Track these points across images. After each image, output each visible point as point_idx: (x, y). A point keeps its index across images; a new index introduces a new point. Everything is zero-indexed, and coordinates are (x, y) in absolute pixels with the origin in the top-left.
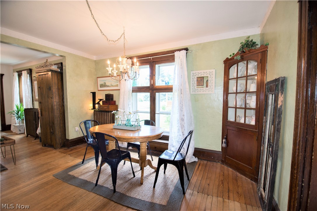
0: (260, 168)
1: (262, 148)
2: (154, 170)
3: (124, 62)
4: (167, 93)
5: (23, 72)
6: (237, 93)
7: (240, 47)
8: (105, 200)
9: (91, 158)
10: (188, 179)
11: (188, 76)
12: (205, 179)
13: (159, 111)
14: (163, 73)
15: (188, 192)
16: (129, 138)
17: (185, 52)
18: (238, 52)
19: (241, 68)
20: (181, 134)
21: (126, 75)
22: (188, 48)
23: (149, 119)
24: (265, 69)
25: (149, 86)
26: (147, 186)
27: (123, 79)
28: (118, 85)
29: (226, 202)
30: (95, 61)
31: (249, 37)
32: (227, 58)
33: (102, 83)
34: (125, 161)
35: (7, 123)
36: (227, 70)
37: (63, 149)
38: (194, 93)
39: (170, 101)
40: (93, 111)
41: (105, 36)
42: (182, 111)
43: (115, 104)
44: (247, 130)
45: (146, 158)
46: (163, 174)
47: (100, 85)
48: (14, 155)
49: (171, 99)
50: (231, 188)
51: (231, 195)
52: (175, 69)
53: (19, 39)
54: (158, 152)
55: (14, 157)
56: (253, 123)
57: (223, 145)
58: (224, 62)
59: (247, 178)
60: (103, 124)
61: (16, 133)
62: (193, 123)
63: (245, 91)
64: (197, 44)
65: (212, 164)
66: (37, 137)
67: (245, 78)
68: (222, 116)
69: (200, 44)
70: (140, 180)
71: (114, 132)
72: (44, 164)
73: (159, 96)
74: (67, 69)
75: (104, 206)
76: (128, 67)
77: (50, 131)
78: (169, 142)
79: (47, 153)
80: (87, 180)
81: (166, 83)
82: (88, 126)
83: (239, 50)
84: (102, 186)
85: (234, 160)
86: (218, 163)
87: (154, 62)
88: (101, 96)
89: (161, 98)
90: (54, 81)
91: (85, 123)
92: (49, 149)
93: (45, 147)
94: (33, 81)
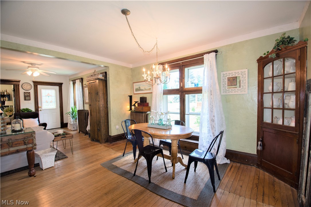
0: (300, 172)
1: (302, 151)
2: (185, 168)
3: (157, 69)
4: (196, 95)
5: (77, 81)
6: (273, 93)
7: (275, 45)
8: (142, 188)
9: (129, 152)
10: (219, 179)
11: (218, 77)
12: (238, 181)
13: (189, 111)
14: (192, 75)
15: (219, 191)
16: (162, 135)
17: (214, 54)
18: (273, 50)
19: (277, 66)
20: (212, 135)
21: (159, 80)
22: (218, 50)
23: (179, 119)
24: (304, 66)
25: (179, 88)
26: (178, 181)
27: (156, 84)
28: (150, 89)
29: (260, 205)
30: (132, 68)
31: (284, 34)
32: (261, 57)
33: (137, 87)
34: (158, 157)
35: (65, 122)
36: (261, 69)
37: (107, 144)
38: (225, 94)
39: (200, 102)
40: (130, 111)
41: (142, 48)
42: (212, 112)
43: (148, 106)
44: (285, 132)
45: (177, 156)
46: (194, 172)
47: (136, 89)
48: (72, 146)
49: (201, 100)
50: (267, 191)
51: (266, 199)
52: (204, 71)
53: (76, 56)
54: (188, 152)
55: (72, 148)
56: (293, 124)
57: (258, 148)
58: (257, 61)
59: (286, 184)
60: (140, 123)
61: (71, 130)
62: (224, 124)
63: (282, 91)
64: (227, 45)
65: (245, 167)
66: (86, 133)
67: (282, 76)
68: (257, 117)
69: (230, 45)
70: (172, 175)
71: (149, 130)
72: (94, 155)
73: (188, 97)
74: (110, 77)
75: (142, 193)
76: (160, 72)
77: (97, 128)
78: (199, 142)
79: (95, 146)
80: (126, 171)
81: (195, 85)
82: (127, 124)
83: (274, 48)
84: (139, 177)
85: (271, 164)
86: (253, 166)
87: (184, 65)
88: (136, 99)
89: (190, 100)
90: (100, 88)
91: (125, 122)
92: (96, 143)
93: (93, 142)
94: (84, 88)
